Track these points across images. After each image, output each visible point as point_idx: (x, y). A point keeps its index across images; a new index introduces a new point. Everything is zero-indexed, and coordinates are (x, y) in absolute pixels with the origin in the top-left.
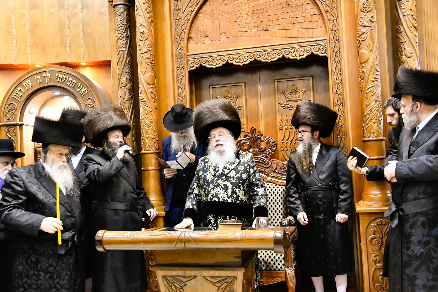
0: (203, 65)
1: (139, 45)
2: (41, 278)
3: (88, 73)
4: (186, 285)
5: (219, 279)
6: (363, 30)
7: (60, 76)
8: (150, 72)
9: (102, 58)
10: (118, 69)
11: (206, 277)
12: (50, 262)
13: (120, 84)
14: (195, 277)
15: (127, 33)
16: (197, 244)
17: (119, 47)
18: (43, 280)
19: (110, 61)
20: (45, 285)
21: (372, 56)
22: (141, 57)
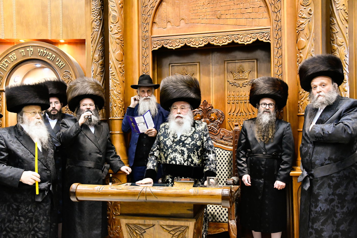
0: (165, 46)
1: (111, 27)
2: (22, 222)
3: (66, 49)
4: (145, 232)
5: (174, 228)
6: (302, 21)
7: (42, 50)
8: (120, 50)
9: (78, 37)
10: (92, 46)
11: (162, 226)
12: (30, 208)
13: (94, 59)
14: (154, 225)
15: (101, 16)
16: (157, 198)
17: (93, 28)
18: (23, 224)
19: (85, 39)
20: (25, 228)
21: (309, 44)
22: (112, 38)
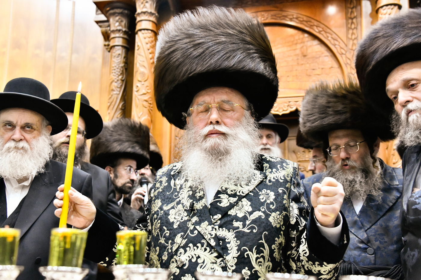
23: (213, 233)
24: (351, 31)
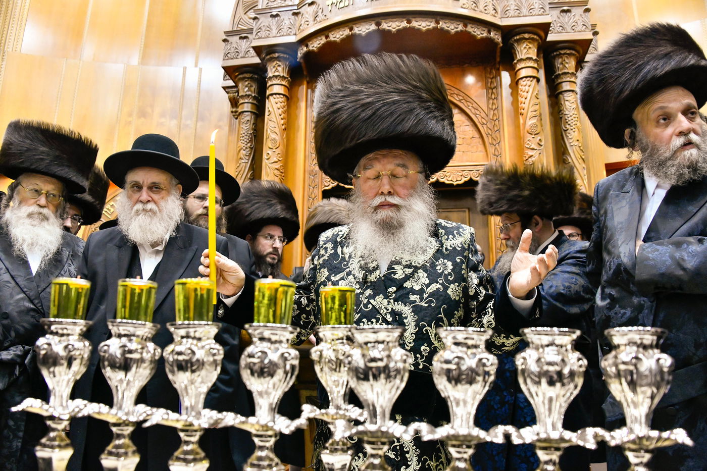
23: (389, 307)
24: (491, 101)
